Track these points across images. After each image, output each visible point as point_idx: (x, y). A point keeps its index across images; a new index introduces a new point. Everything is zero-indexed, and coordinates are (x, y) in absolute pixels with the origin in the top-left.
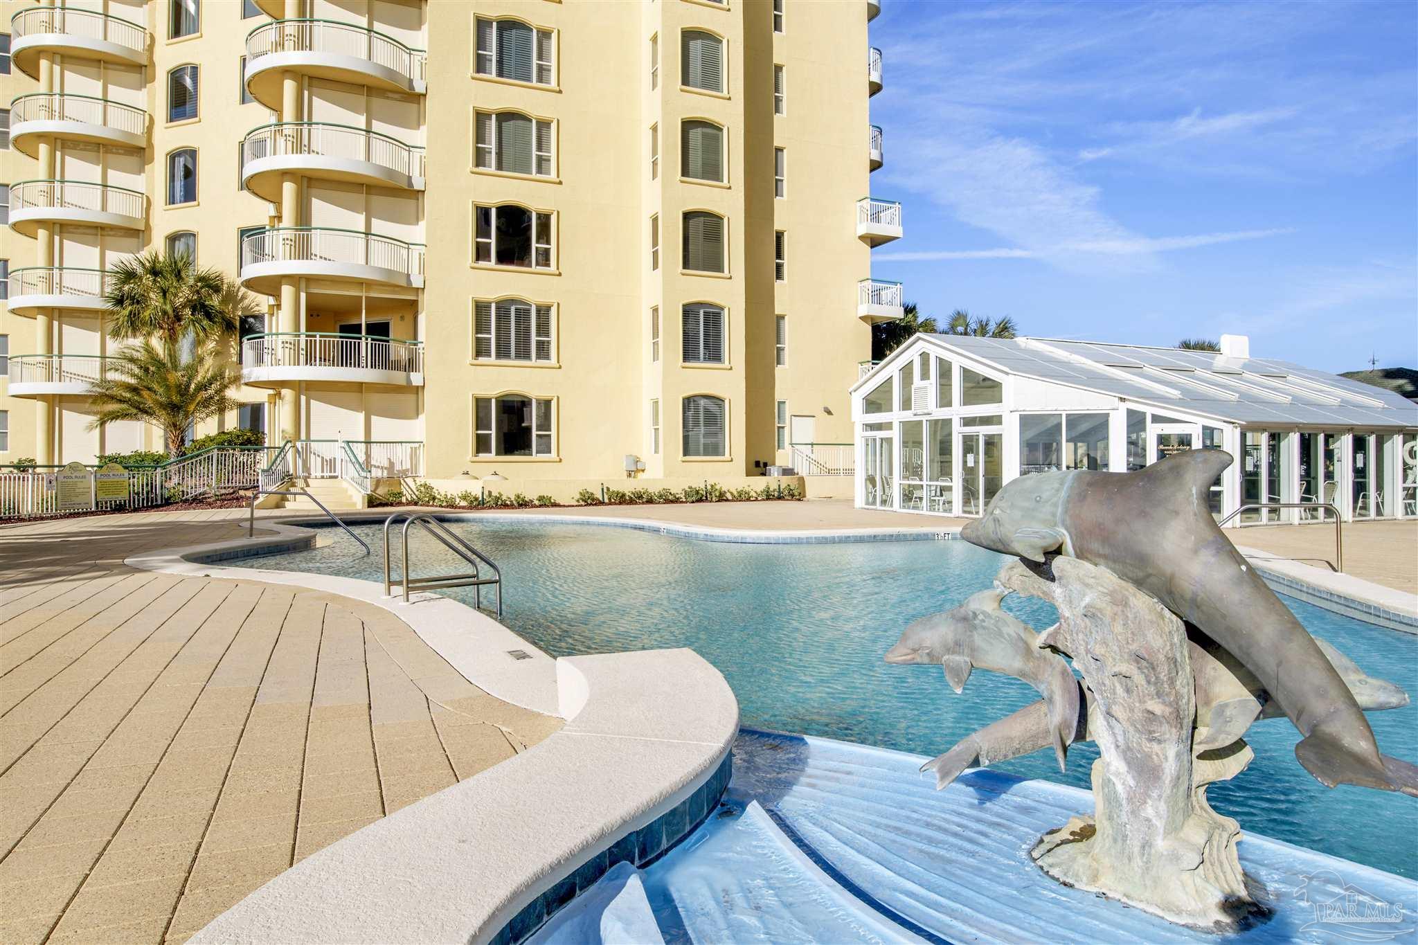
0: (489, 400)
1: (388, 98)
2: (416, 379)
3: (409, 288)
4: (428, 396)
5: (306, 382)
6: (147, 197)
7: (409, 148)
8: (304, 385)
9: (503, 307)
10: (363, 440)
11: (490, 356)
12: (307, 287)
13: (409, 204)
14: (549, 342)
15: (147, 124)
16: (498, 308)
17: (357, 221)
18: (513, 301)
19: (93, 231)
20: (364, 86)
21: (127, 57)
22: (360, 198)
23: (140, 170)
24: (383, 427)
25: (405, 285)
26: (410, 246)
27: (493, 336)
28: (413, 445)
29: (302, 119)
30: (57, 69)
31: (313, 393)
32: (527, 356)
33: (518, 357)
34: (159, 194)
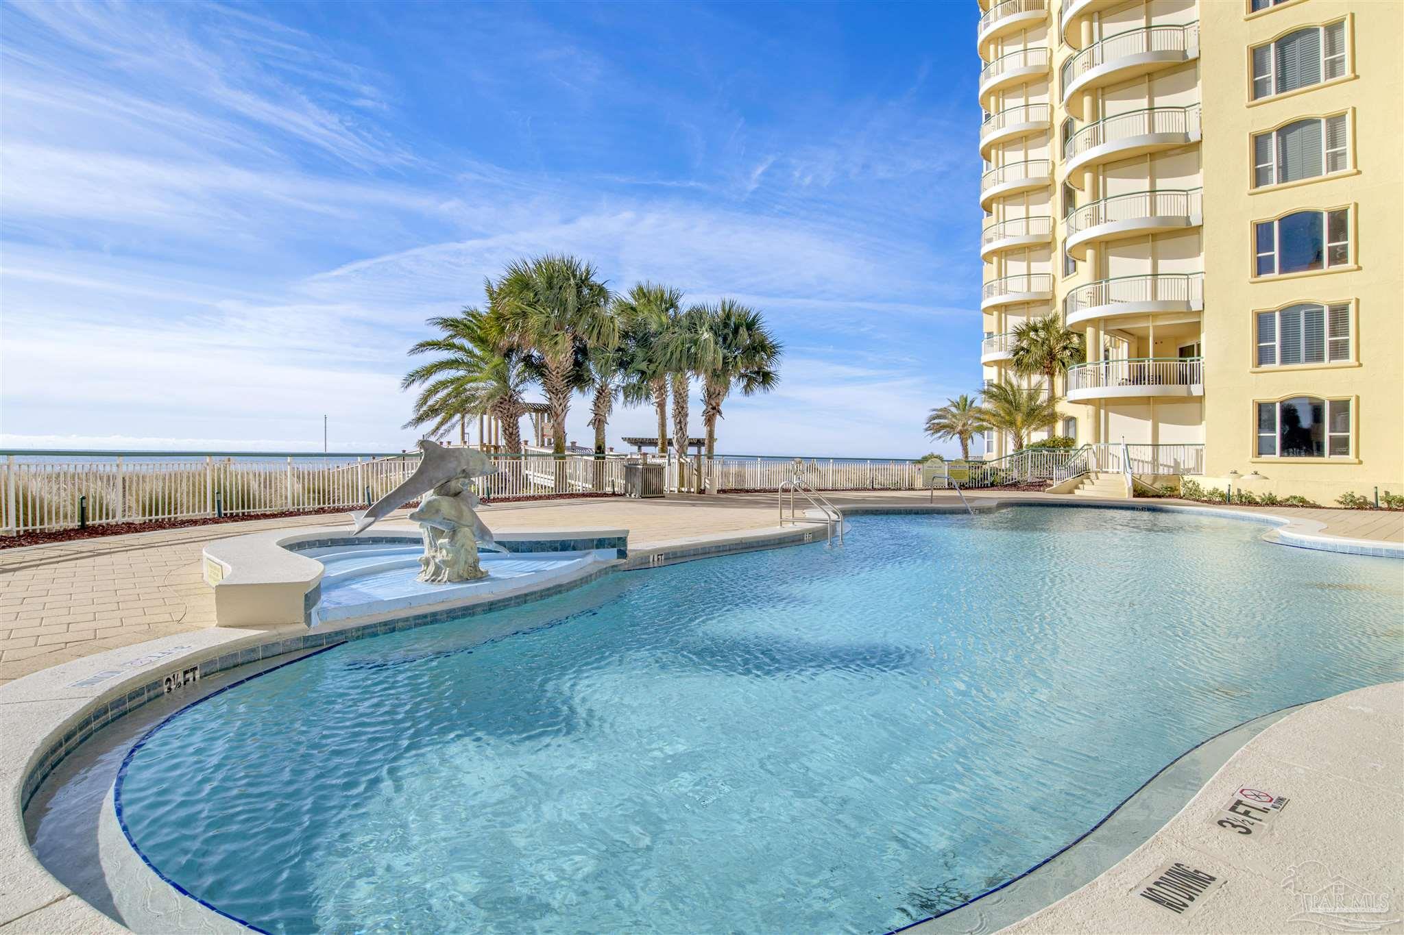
0: (1273, 404)
1: (1169, 156)
2: (1196, 390)
3: (1190, 312)
4: (1208, 404)
5: (1105, 399)
6: (1053, 276)
7: (1186, 192)
8: (1103, 402)
9: (1289, 314)
10: (1150, 443)
11: (1274, 362)
12: (1105, 326)
13: (1190, 240)
14: (1347, 341)
15: (1051, 224)
16: (1282, 316)
17: (1145, 265)
18: (1301, 306)
19: (1021, 307)
20: (1146, 155)
21: (1035, 184)
22: (1148, 246)
23: (1049, 259)
24: (1169, 432)
25: (1185, 310)
26: (1190, 276)
27: (1277, 343)
28: (1198, 447)
29: (1098, 198)
30: (1001, 206)
31: (1110, 407)
32: (1320, 358)
33: (1309, 359)
34: (1059, 273)
